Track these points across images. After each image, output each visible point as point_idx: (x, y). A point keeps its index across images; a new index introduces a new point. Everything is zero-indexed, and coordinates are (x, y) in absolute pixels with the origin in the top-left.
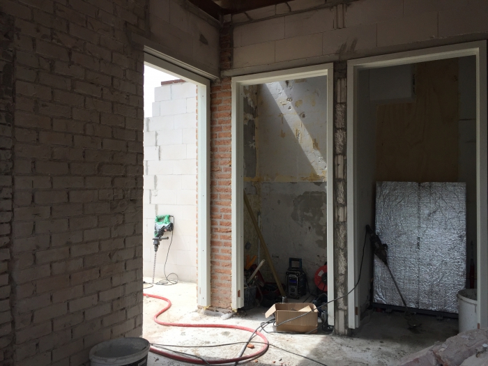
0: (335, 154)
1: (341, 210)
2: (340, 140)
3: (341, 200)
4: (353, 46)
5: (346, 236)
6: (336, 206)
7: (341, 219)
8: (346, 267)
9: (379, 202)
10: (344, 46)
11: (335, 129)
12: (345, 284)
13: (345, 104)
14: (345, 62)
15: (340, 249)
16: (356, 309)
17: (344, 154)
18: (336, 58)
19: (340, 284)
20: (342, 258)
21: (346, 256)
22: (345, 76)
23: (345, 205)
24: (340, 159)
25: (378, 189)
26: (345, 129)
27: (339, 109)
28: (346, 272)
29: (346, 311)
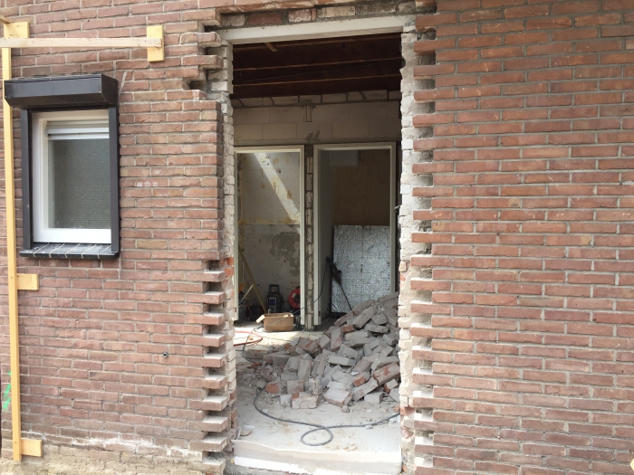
0: (306, 208)
1: (310, 247)
2: (309, 199)
3: (310, 240)
4: (317, 135)
5: (313, 264)
6: (307, 243)
7: (310, 253)
8: (313, 285)
9: (337, 240)
10: (311, 134)
11: (306, 191)
12: (312, 296)
13: (312, 174)
14: (312, 146)
15: (309, 273)
16: (319, 312)
17: (312, 208)
18: (306, 142)
19: (309, 296)
20: (310, 279)
21: (313, 277)
22: (313, 156)
23: (312, 243)
24: (309, 211)
25: (336, 231)
26: (312, 191)
27: (308, 177)
28: (313, 288)
29: (313, 314)
